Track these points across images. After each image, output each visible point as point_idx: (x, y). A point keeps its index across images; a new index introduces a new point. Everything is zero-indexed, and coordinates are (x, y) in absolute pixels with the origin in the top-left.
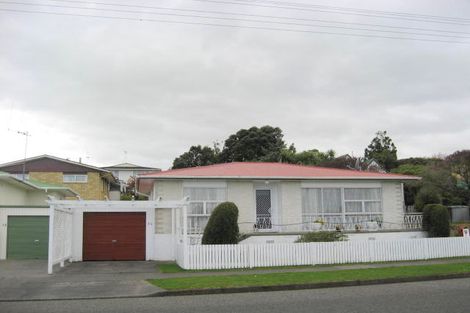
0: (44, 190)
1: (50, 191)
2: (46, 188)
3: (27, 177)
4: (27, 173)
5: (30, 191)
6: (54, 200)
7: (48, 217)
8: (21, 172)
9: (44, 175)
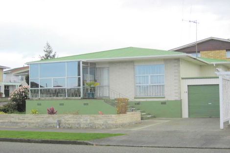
0: (213, 65)
1: (217, 65)
2: (214, 63)
3: (199, 55)
4: (199, 52)
5: (202, 66)
6: (221, 72)
7: (218, 85)
8: (194, 52)
9: (211, 53)
